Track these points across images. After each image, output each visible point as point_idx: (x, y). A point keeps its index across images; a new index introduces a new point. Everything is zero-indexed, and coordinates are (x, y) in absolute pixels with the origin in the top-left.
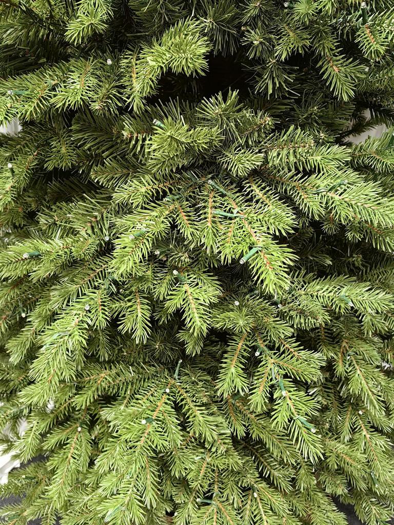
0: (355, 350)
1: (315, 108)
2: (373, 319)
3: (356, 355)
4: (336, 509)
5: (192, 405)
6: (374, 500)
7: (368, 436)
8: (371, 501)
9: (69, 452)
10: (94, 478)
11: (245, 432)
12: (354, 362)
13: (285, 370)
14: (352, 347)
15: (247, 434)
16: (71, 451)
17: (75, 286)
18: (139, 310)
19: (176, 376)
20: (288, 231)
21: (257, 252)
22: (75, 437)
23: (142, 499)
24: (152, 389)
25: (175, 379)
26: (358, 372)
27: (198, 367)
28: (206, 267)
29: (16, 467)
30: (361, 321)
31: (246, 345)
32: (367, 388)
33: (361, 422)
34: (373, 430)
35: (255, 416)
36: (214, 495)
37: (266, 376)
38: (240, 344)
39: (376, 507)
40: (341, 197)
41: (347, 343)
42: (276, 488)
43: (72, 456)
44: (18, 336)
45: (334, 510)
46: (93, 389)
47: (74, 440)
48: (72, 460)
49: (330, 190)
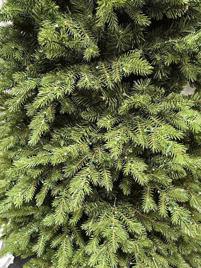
0: (190, 187)
1: (177, 84)
2: (197, 173)
3: (190, 189)
4: (185, 262)
5: (126, 218)
6: (198, 256)
7: (197, 226)
8: (197, 257)
9: (63, 248)
10: (76, 260)
11: (152, 229)
12: (190, 193)
13: (172, 198)
14: (188, 186)
15: (153, 229)
16: (64, 248)
17: (74, 167)
18: (106, 176)
19: (114, 206)
20: (181, 137)
21: (171, 147)
22: (65, 241)
23: (110, 265)
24: (105, 213)
25: (114, 207)
26: (193, 197)
27: (124, 200)
28: (136, 154)
29: (12, 263)
30: (191, 174)
31: (151, 188)
32: (198, 203)
33: (193, 220)
34: (199, 223)
35: (154, 221)
36: (137, 261)
37: (163, 201)
38: (149, 188)
39: (200, 259)
40: (193, 122)
41: (185, 184)
42: (161, 254)
43: (65, 250)
44: (40, 193)
45: (184, 263)
46: (77, 215)
47: (64, 242)
48: (65, 252)
49: (188, 118)
